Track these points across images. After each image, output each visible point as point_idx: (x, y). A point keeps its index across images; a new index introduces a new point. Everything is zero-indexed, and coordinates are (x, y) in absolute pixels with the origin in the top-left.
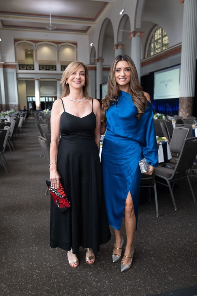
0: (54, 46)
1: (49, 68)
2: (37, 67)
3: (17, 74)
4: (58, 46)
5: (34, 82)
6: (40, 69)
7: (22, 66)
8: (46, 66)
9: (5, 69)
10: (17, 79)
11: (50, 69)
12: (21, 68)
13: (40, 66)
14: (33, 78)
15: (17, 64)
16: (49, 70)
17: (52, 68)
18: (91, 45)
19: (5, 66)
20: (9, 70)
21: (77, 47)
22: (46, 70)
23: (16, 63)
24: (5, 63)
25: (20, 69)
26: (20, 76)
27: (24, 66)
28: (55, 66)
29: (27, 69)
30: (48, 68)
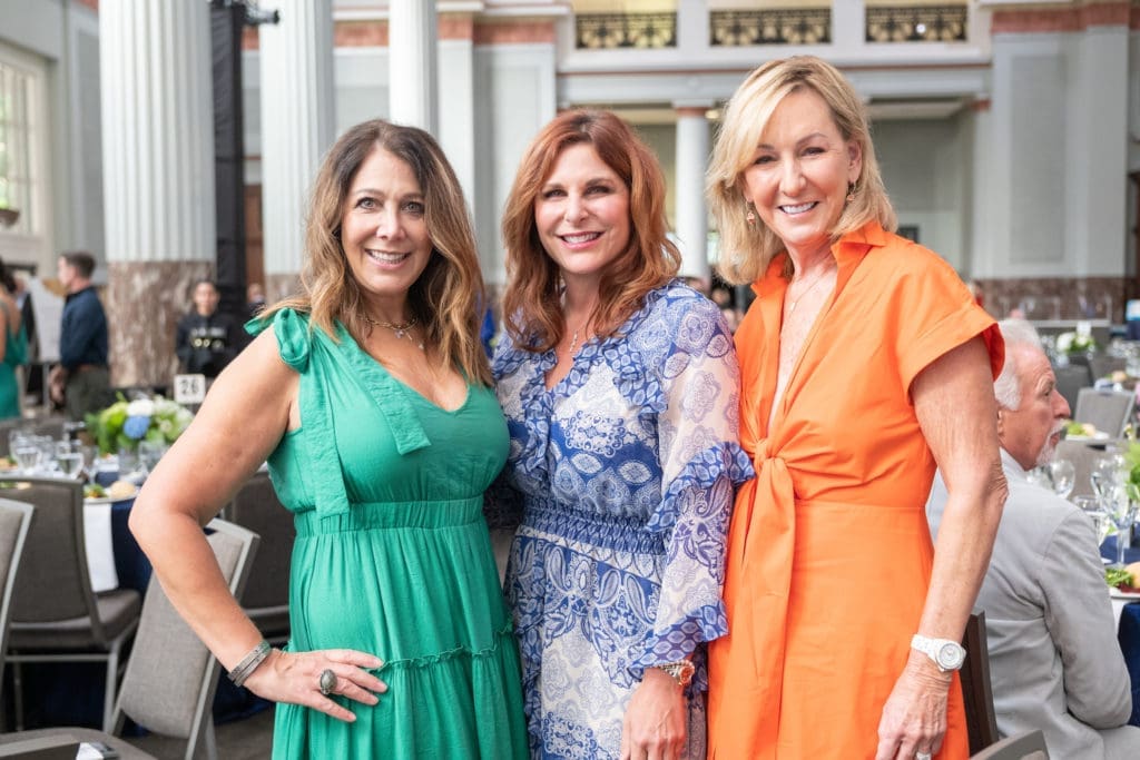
2: (694, 31)
3: (560, 76)
5: (671, 129)
6: (715, 42)
7: (596, 24)
8: (762, 14)
9: (484, 49)
11: (786, 32)
12: (587, 37)
14: (666, 106)
15: (564, 11)
16: (779, 41)
17: (803, 28)
19: (486, 31)
20: (511, 55)
22: (761, 42)
23: (556, 4)
24: (488, 6)
25: (581, 45)
27: (609, 25)
28: (825, 14)
29: (626, 44)
30: (770, 32)
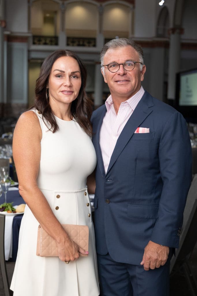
0: (95, 5)
1: (83, 42)
2: (62, 41)
3: (29, 51)
4: (101, 6)
6: (68, 45)
7: (38, 39)
8: (79, 39)
9: (10, 43)
10: (29, 61)
11: (85, 43)
12: (36, 41)
13: (68, 38)
15: (30, 35)
16: (83, 45)
17: (89, 43)
18: (161, 3)
19: (10, 39)
20: (17, 46)
21: (134, 7)
22: (79, 45)
23: (29, 33)
24: (12, 33)
25: (34, 43)
26: (34, 55)
27: (41, 39)
28: (94, 40)
29: (45, 44)
30: (81, 43)
